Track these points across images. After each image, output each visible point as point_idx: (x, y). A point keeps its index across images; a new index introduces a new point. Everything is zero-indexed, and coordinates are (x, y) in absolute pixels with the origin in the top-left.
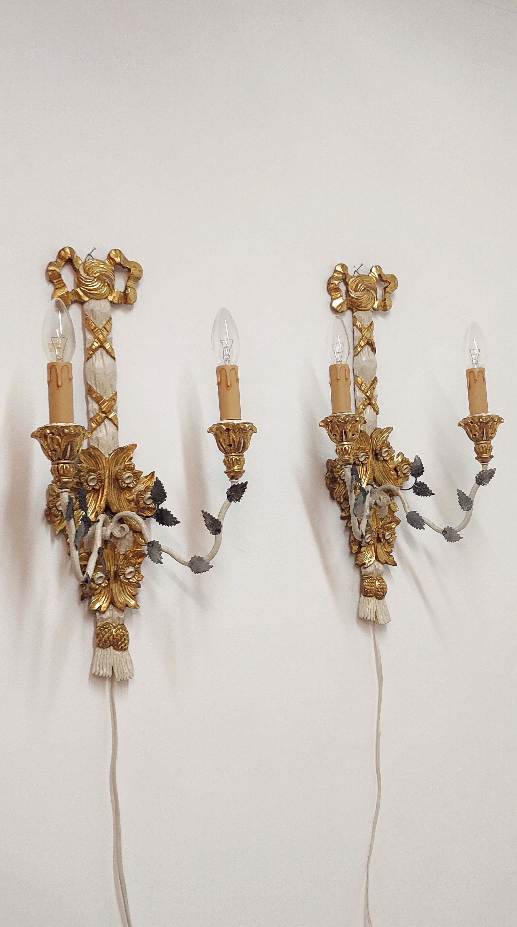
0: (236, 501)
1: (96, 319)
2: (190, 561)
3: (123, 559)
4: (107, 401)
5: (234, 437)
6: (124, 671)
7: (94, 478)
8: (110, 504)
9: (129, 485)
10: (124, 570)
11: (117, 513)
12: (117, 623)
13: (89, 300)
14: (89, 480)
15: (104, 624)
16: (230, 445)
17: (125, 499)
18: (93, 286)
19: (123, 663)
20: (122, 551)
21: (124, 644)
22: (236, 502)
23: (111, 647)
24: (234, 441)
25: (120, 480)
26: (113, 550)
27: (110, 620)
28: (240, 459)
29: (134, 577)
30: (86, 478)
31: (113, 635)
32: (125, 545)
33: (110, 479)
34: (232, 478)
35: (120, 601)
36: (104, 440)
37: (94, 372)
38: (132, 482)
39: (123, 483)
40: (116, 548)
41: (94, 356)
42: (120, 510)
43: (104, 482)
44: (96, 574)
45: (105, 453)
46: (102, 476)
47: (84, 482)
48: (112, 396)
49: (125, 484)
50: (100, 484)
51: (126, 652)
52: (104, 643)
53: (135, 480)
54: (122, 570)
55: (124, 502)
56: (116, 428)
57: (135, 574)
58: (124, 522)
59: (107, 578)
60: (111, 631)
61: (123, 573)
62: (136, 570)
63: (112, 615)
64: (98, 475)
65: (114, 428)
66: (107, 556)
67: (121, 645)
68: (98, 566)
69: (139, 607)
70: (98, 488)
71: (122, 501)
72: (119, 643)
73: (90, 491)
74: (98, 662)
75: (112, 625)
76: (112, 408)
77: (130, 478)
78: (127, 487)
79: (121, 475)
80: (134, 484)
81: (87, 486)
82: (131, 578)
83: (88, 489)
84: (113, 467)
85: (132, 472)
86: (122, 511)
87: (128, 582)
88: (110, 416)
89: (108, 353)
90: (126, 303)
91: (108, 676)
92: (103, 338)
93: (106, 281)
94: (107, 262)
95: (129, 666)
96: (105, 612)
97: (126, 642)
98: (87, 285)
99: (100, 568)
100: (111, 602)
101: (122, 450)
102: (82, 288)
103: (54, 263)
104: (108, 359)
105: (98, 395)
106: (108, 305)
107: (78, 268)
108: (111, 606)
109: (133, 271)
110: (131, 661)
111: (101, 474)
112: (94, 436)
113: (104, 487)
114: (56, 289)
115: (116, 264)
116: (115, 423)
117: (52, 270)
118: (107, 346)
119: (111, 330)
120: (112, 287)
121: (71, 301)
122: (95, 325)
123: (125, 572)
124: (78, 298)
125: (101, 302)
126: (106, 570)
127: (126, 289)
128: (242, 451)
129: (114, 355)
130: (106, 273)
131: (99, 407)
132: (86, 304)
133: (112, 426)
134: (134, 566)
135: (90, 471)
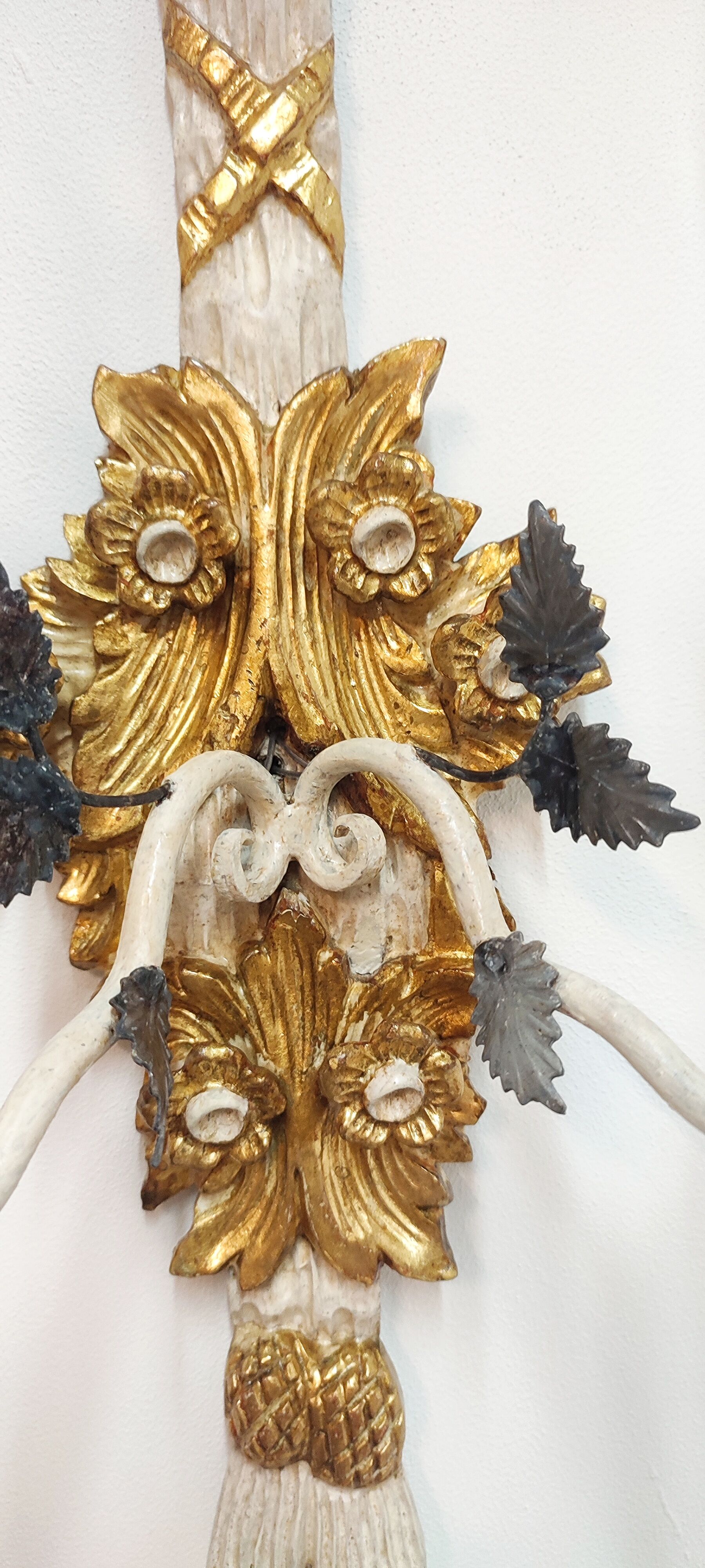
3: (366, 1008)
4: (272, 85)
7: (171, 540)
8: (286, 697)
9: (395, 586)
10: (363, 1074)
11: (323, 747)
12: (343, 1336)
14: (141, 549)
15: (265, 1343)
17: (377, 672)
19: (365, 1549)
20: (366, 959)
21: (369, 1461)
23: (304, 1468)
25: (340, 548)
26: (305, 958)
27: (299, 1320)
29: (421, 1113)
30: (128, 537)
31: (311, 1409)
32: (376, 927)
33: (286, 552)
35: (346, 1235)
38: (412, 564)
39: (353, 569)
40: (323, 941)
42: (345, 731)
43: (251, 568)
44: (196, 1094)
45: (258, 402)
46: (229, 523)
47: (118, 561)
48: (306, 59)
49: (369, 573)
50: (214, 572)
51: (391, 1487)
52: (258, 1449)
53: (429, 554)
54: (349, 1079)
55: (375, 685)
56: (329, 259)
57: (425, 1099)
58: (363, 798)
59: (264, 1113)
60: (300, 1386)
61: (354, 1093)
62: (428, 1078)
63: (312, 1298)
64: (198, 521)
65: (315, 259)
66: (269, 987)
67: (356, 1461)
68: (205, 1051)
69: (455, 1267)
70: (209, 599)
71: (364, 680)
72: (348, 1453)
73: (165, 611)
74: (231, 1532)
75: (311, 1347)
76: (300, 131)
77: (398, 540)
78: (384, 595)
79: (339, 517)
80: (423, 577)
81: (140, 583)
82: (405, 1123)
83: (149, 603)
84: (305, 477)
85: (411, 502)
86: (353, 735)
87: (394, 1141)
88: (285, 180)
95: (399, 1559)
96: (267, 1284)
97: (383, 1446)
99: (219, 1060)
100: (303, 1233)
101: (357, 378)
105: (215, 55)
108: (302, 1250)
110: (417, 1538)
111: (224, 513)
112: (198, 303)
113: (248, 597)
116: (322, 220)
123: (364, 1086)
126: (257, 1071)
131: (226, 125)
133: (300, 237)
134: (418, 1055)
135: (148, 496)
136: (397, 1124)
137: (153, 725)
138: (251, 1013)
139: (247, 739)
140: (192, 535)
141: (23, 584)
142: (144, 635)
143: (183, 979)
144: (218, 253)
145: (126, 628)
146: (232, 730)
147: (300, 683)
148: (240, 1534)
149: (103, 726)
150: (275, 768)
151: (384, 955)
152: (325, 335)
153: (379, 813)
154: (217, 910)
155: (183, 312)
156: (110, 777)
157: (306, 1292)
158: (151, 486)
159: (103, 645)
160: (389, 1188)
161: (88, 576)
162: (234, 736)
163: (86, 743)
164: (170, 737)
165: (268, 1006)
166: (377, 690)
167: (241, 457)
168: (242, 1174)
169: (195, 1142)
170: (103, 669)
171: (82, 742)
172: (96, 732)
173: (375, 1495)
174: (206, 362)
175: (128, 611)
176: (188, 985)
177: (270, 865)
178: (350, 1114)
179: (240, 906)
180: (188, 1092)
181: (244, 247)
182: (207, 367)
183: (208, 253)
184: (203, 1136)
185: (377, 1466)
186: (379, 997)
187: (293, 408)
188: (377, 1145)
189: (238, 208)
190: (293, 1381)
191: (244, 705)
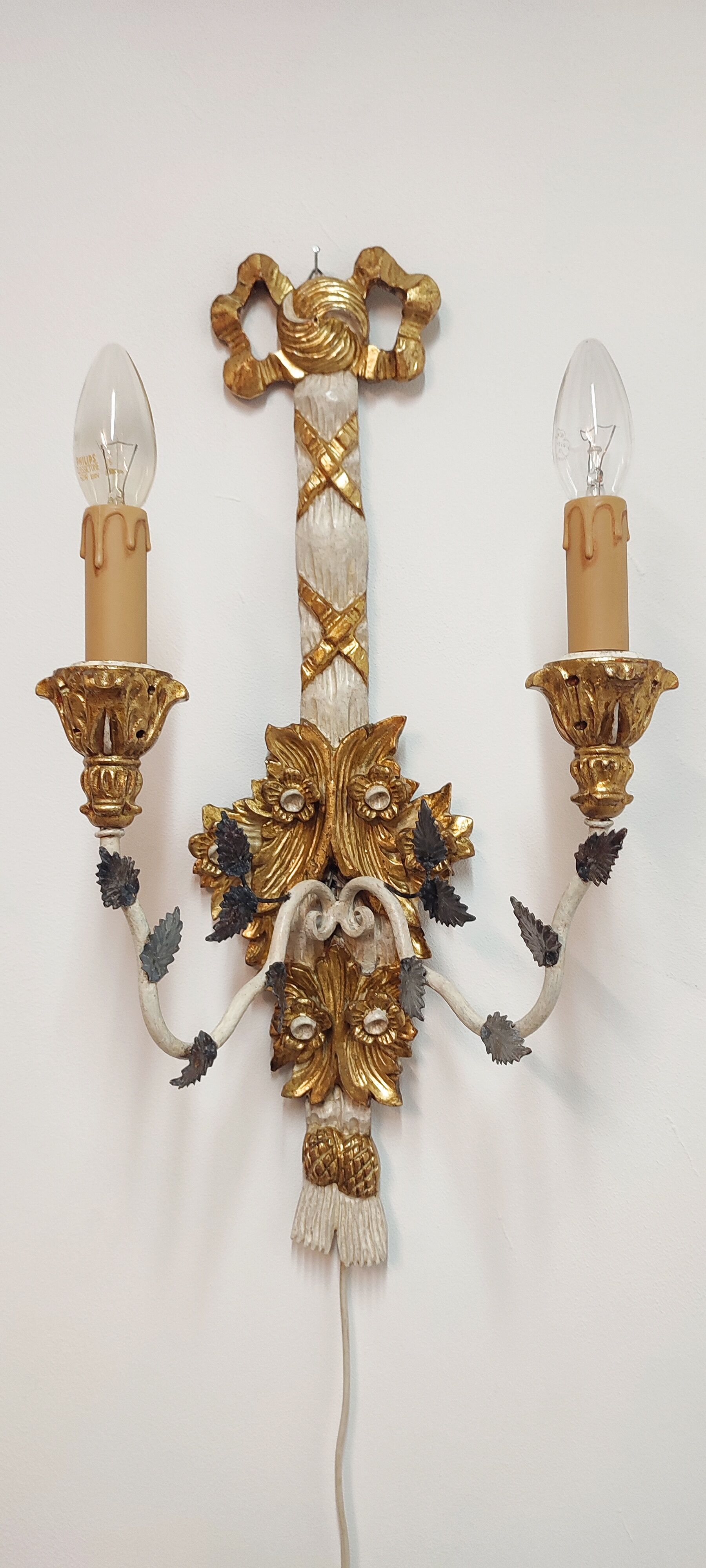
0: (598, 883)
1: (317, 419)
2: (485, 1025)
3: (367, 987)
4: (339, 613)
5: (591, 699)
6: (360, 1244)
7: (294, 796)
8: (338, 857)
9: (383, 815)
10: (363, 1014)
11: (352, 878)
12: (354, 1132)
13: (305, 375)
14: (282, 800)
15: (320, 1131)
16: (582, 724)
17: (376, 847)
18: (308, 341)
19: (361, 1225)
20: (368, 967)
21: (363, 1182)
22: (598, 885)
23: (335, 1186)
24: (591, 712)
25: (360, 800)
26: (342, 964)
27: (335, 1122)
28: (610, 762)
29: (387, 1031)
30: (277, 794)
31: (339, 1159)
32: (373, 953)
33: (339, 799)
34: (591, 814)
36: (329, 706)
37: (310, 545)
38: (389, 806)
39: (365, 809)
40: (349, 958)
41: (311, 508)
42: (361, 871)
43: (325, 805)
44: (295, 1018)
45: (330, 738)
46: (317, 790)
47: (273, 803)
48: (355, 602)
49: (372, 810)
50: (311, 808)
51: (373, 1200)
52: (315, 1174)
53: (396, 803)
54: (358, 1015)
55: (375, 852)
56: (362, 680)
57: (388, 1026)
58: (368, 900)
59: (322, 1028)
60: (334, 1149)
61: (359, 1021)
62: (390, 1017)
63: (341, 1112)
64: (305, 789)
65: (355, 680)
66: (327, 976)
67: (357, 1183)
68: (299, 1000)
69: (402, 1101)
70: (308, 818)
71: (370, 850)
72: (353, 1179)
73: (291, 822)
74: (303, 1214)
75: (340, 1135)
76: (351, 631)
77: (384, 797)
78: (378, 817)
79: (360, 789)
80: (393, 812)
81: (281, 812)
82: (380, 1035)
83: (284, 820)
84: (347, 770)
85: (389, 783)
86: (365, 875)
87: (375, 1042)
88: (346, 651)
89: (344, 498)
90: (396, 377)
91: (323, 1250)
92: (332, 464)
93: (346, 326)
94: (351, 282)
95: (376, 1233)
96: (321, 1104)
97: (369, 1178)
98: (298, 341)
99: (305, 1004)
100: (338, 1083)
101: (370, 730)
102: (288, 350)
103: (230, 297)
104: (344, 514)
105: (319, 600)
106: (352, 383)
107: (279, 302)
108: (337, 1092)
109: (412, 295)
110: (384, 1224)
111: (315, 786)
112: (308, 698)
113: (324, 817)
114: (232, 357)
115: (372, 282)
116: (359, 666)
117: (223, 314)
118: (341, 481)
119: (355, 444)
120: (359, 342)
121: (264, 384)
122: (315, 433)
123: (363, 1018)
124: (280, 374)
125: (333, 378)
126: (320, 1010)
127: (397, 342)
128: (619, 743)
129: (361, 504)
130: (343, 306)
131: (322, 628)
132: (299, 386)
133: (350, 672)
134: (386, 1007)
135: (286, 779)
136: (377, 1036)
137: (284, 866)
138: (319, 986)
139: (321, 874)
140: (302, 795)
141: (234, 806)
142: (281, 830)
143: (292, 971)
144: (317, 678)
145: (275, 827)
146: (315, 870)
147: (343, 851)
148: (306, 1214)
149: (264, 867)
150: (333, 885)
151: (376, 966)
152: (359, 711)
153: (374, 906)
154: (307, 943)
155: (302, 700)
156: (266, 887)
157: (338, 1110)
158: (287, 776)
159: (265, 834)
160: (375, 1066)
161: (261, 806)
162: (316, 872)
163: (257, 873)
164: (290, 871)
165: (326, 984)
166: (376, 854)
167: (323, 761)
168: (313, 1056)
169: (294, 1038)
170: (265, 843)
171: (255, 873)
172: (261, 869)
173: (366, 1203)
174: (311, 721)
175: (276, 821)
176: (294, 973)
177: (329, 926)
178: (357, 1030)
179: (316, 942)
180: (292, 1017)
181: (327, 676)
182: (310, 725)
183: (313, 678)
184: (297, 1036)
185: (366, 1186)
186: (372, 983)
187: (344, 742)
188: (370, 1046)
189: (325, 661)
190: (332, 1147)
191: (321, 859)
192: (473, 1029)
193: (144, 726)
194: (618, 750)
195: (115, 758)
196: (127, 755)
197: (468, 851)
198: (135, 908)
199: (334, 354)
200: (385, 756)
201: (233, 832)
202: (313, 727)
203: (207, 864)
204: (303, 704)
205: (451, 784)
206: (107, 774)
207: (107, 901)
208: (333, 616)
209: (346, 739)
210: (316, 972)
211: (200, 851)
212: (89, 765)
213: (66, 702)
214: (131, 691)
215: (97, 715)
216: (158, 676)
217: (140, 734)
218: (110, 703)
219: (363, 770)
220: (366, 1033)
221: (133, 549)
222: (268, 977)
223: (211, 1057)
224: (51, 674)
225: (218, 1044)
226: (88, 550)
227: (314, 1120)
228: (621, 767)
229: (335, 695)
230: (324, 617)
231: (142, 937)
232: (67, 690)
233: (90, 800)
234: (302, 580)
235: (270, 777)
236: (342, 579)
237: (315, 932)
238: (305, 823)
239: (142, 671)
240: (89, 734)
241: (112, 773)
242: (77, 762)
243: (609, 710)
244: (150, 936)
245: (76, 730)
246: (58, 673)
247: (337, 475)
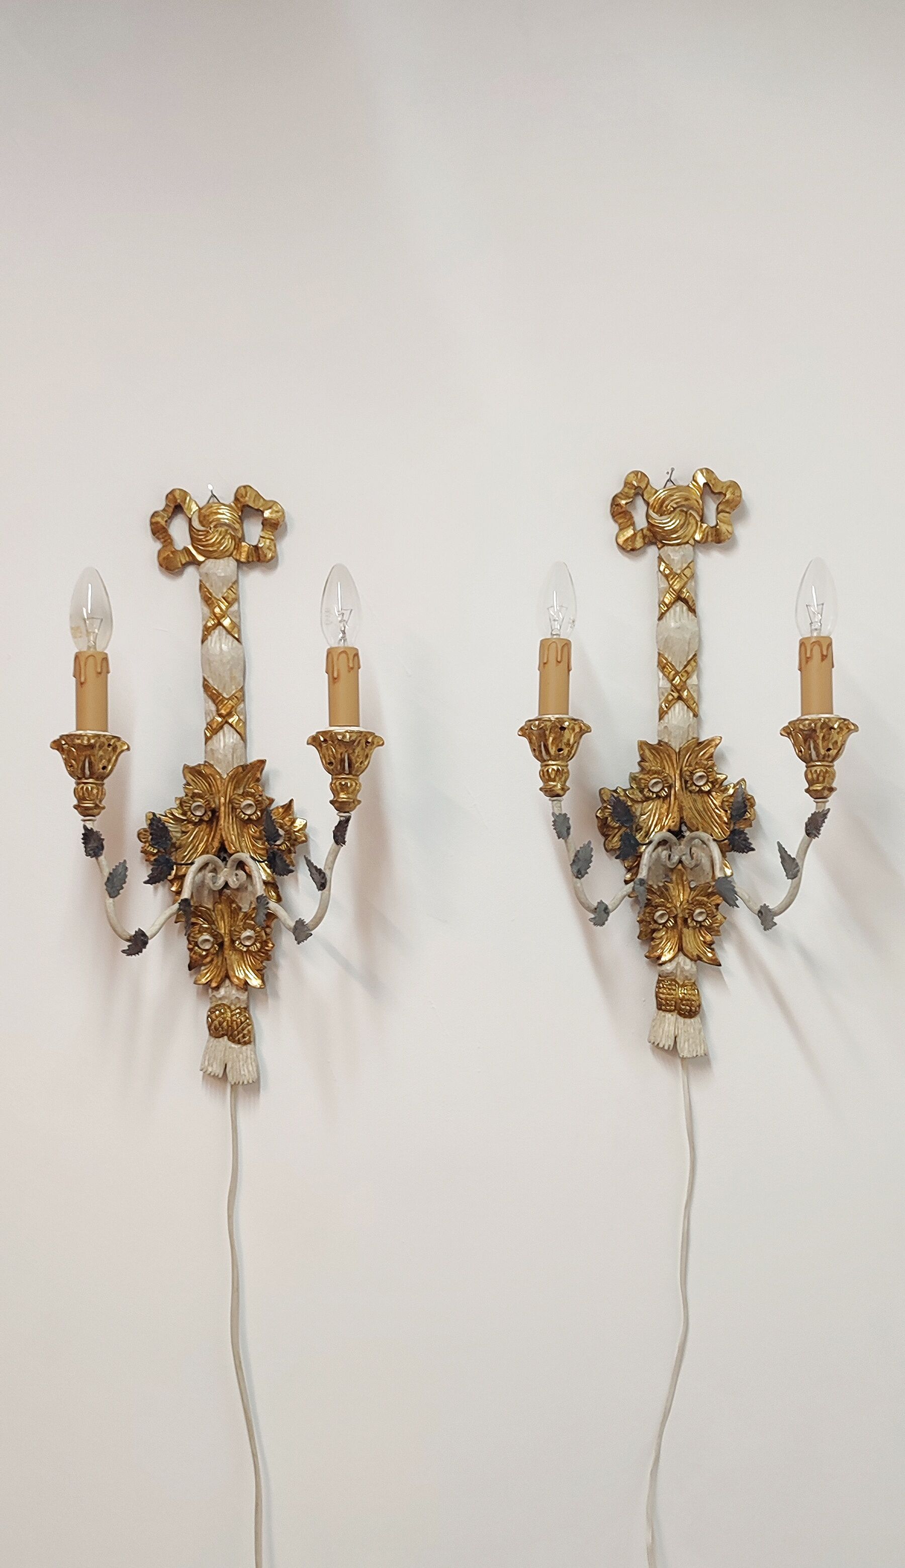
1: (212, 586)
2: (294, 925)
3: (244, 919)
4: (227, 699)
5: (334, 750)
6: (240, 1073)
7: (199, 806)
8: (226, 843)
9: (252, 817)
10: (240, 933)
11: (233, 855)
12: (238, 1006)
13: (206, 559)
14: (192, 808)
15: (217, 1005)
16: (331, 763)
17: (248, 836)
18: (207, 541)
19: (241, 1060)
20: (246, 908)
21: (242, 1035)
22: (341, 846)
23: (226, 1037)
25: (238, 809)
26: (229, 905)
27: (227, 1000)
28: (345, 783)
29: (254, 944)
30: (189, 805)
31: (227, 1022)
32: (246, 898)
33: (227, 808)
34: (339, 810)
35: (237, 974)
36: (221, 753)
37: (208, 659)
38: (255, 812)
39: (241, 813)
40: (233, 902)
41: (209, 638)
42: (239, 851)
43: (218, 812)
44: (201, 936)
45: (222, 772)
46: (213, 803)
47: (187, 811)
48: (237, 692)
49: (245, 814)
50: (210, 813)
51: (249, 1047)
52: (214, 1032)
53: (259, 810)
54: (237, 933)
56: (241, 738)
57: (255, 940)
58: (244, 867)
59: (217, 942)
60: (225, 1015)
61: (238, 938)
62: (256, 935)
63: (229, 994)
64: (206, 802)
65: (236, 738)
66: (220, 912)
67: (238, 1035)
68: (203, 926)
69: (265, 985)
70: (208, 819)
71: (246, 839)
72: (236, 1032)
73: (197, 822)
74: (207, 1054)
75: (229, 1008)
76: (233, 709)
77: (252, 807)
78: (249, 819)
79: (238, 802)
80: (258, 816)
81: (192, 815)
82: (251, 946)
83: (194, 820)
84: (231, 791)
85: (255, 798)
86: (242, 852)
87: (248, 950)
88: (230, 721)
89: (229, 632)
90: (259, 560)
91: (218, 1075)
92: (221, 613)
93: (228, 532)
94: (233, 504)
95: (250, 1066)
96: (217, 988)
97: (245, 1032)
98: (200, 540)
99: (206, 928)
100: (227, 976)
101: (244, 767)
102: (194, 544)
103: (161, 512)
104: (229, 642)
105: (214, 691)
106: (233, 564)
107: (190, 516)
108: (227, 981)
109: (267, 514)
110: (256, 1060)
111: (212, 800)
112: (209, 748)
113: (218, 819)
114: (163, 547)
115: (244, 506)
116: (239, 730)
117: (157, 523)
118: (226, 622)
119: (236, 600)
120: (237, 540)
121: (181, 564)
122: (211, 594)
123: (240, 936)
124: (191, 558)
125: (221, 561)
126: (215, 931)
127: (259, 541)
128: (350, 773)
129: (239, 635)
130: (227, 521)
131: (216, 707)
132: (202, 565)
133: (233, 734)
134: (253, 928)
135: (195, 796)
136: (249, 946)
137: (195, 848)
138: (215, 918)
139: (215, 852)
140: (204, 805)
142: (192, 827)
143: (197, 905)
144: (213, 736)
145: (189, 825)
146: (212, 850)
147: (229, 839)
148: (209, 1054)
149: (181, 848)
150: (222, 859)
151: (248, 906)
152: (239, 756)
153: (245, 870)
154: (208, 893)
155: (205, 750)
156: (181, 859)
157: (227, 993)
158: (195, 794)
159: (184, 829)
160: (249, 966)
161: (180, 812)
164: (198, 851)
165: (219, 916)
166: (248, 840)
167: (217, 786)
168: (212, 960)
169: (199, 948)
170: (184, 834)
171: (176, 851)
173: (244, 1048)
174: (210, 762)
175: (189, 821)
176: (201, 911)
177: (221, 882)
178: (237, 942)
179: (214, 891)
180: (198, 936)
181: (220, 736)
182: (210, 764)
183: (211, 737)
184: (202, 947)
185: (244, 1037)
186: (247, 916)
187: (230, 774)
188: (245, 952)
189: (218, 727)
190: (223, 1014)
191: (216, 844)
192: (289, 929)
193: (106, 764)
194: (350, 776)
195: (91, 780)
196: (97, 779)
197: (304, 839)
198: (102, 858)
199: (222, 548)
200: (254, 782)
201: (159, 824)
202: (212, 766)
203: (148, 847)
204: (206, 752)
205: (292, 799)
206: (87, 788)
207: (88, 854)
208: (222, 701)
209: (231, 773)
210: (214, 911)
211: (144, 838)
212: (78, 784)
213: (66, 752)
214: (99, 746)
215: (82, 758)
216: (113, 739)
217: (104, 768)
218: (88, 752)
219: (241, 792)
220: (242, 944)
221: (100, 673)
222: (180, 906)
223: (145, 944)
224: (58, 737)
225: (149, 937)
226: (77, 674)
227: (214, 999)
228: (351, 785)
229: (224, 747)
230: (218, 700)
231: (106, 874)
232: (66, 746)
233: (78, 802)
234: (205, 679)
235: (187, 795)
236: (228, 679)
237: (211, 884)
238: (207, 822)
239: (104, 736)
240: (78, 767)
241: (90, 788)
242: (72, 782)
243: (343, 756)
244: (110, 874)
245: (71, 766)
246: (62, 737)
247: (224, 619)
